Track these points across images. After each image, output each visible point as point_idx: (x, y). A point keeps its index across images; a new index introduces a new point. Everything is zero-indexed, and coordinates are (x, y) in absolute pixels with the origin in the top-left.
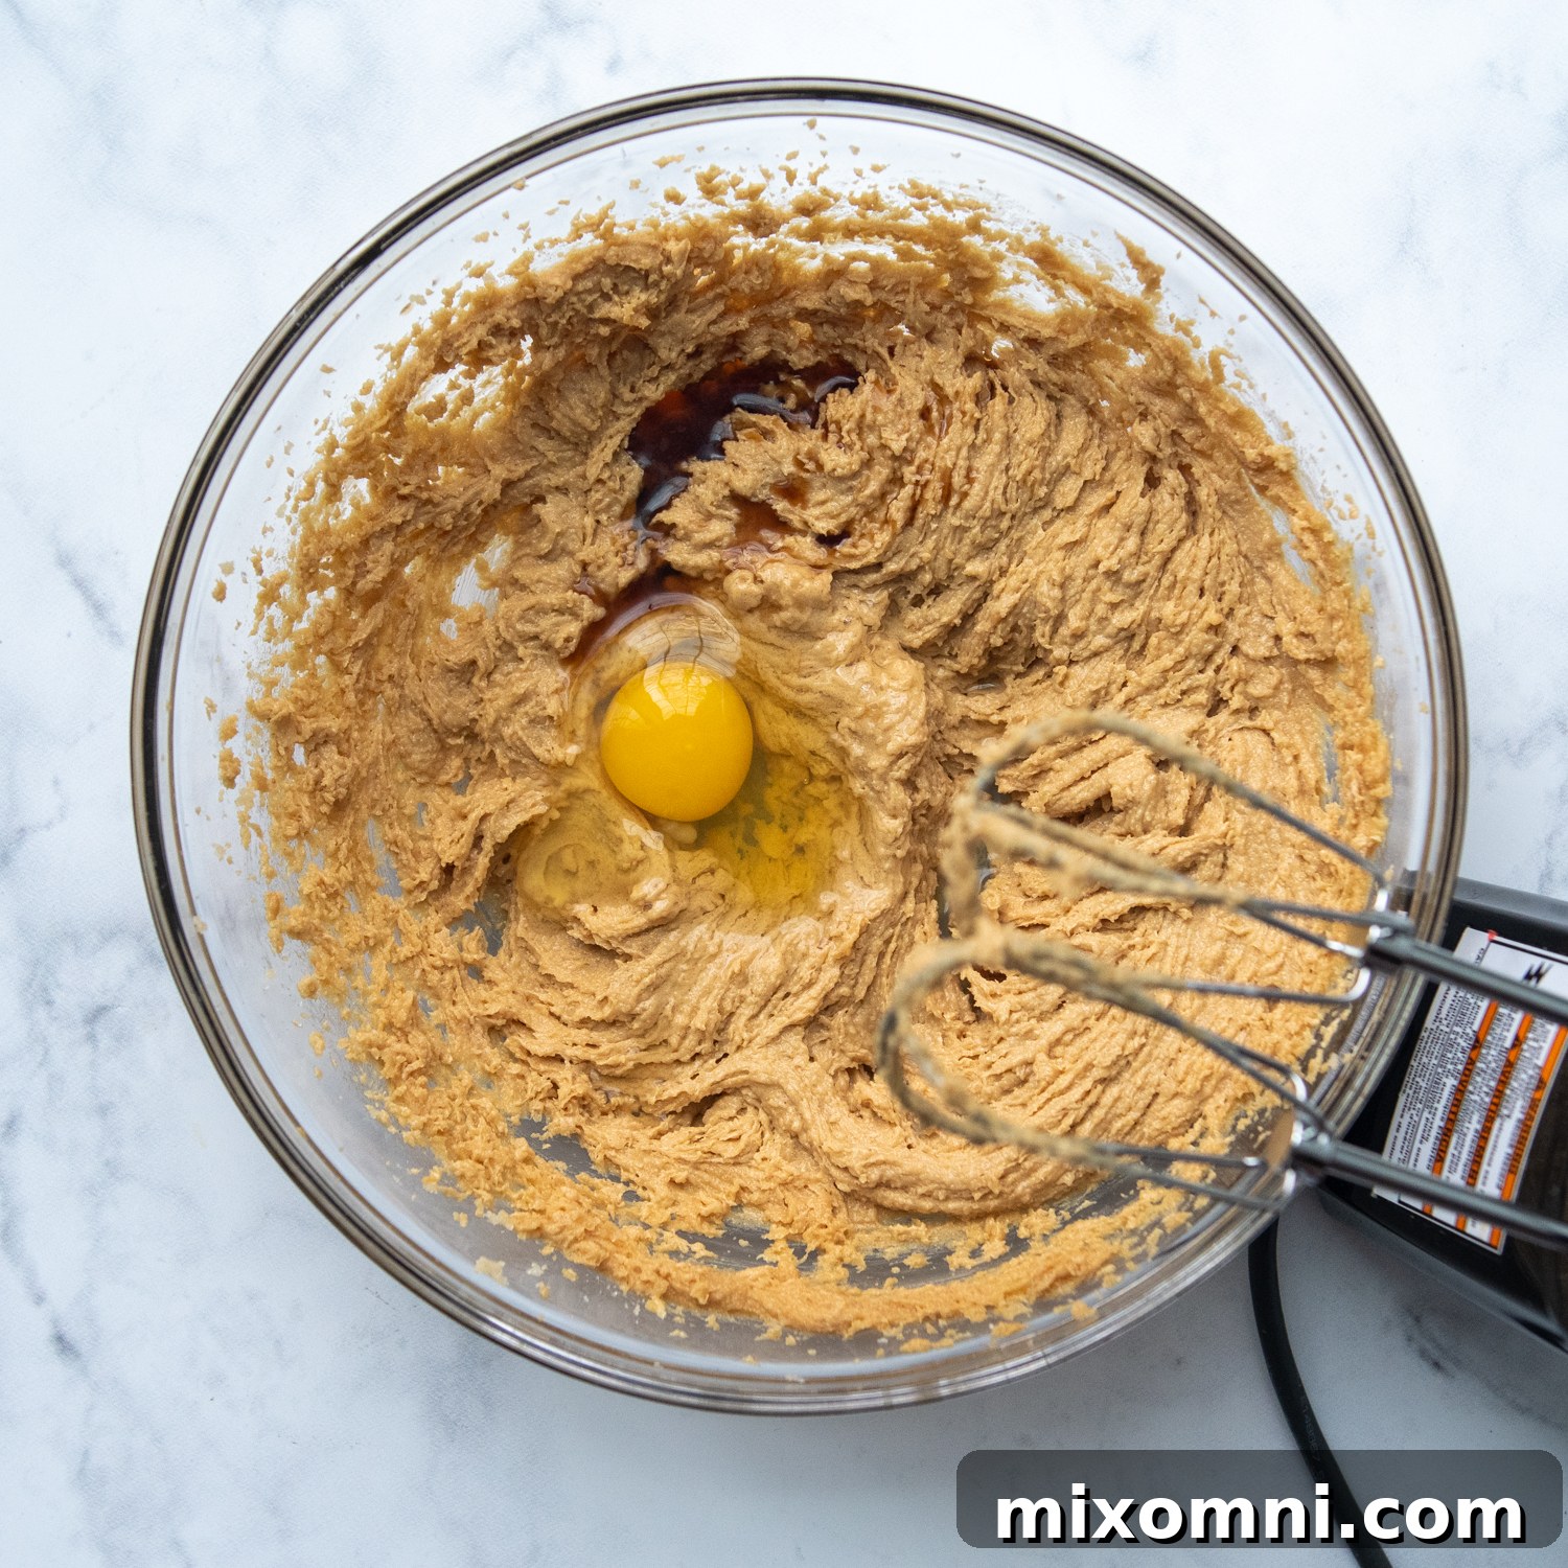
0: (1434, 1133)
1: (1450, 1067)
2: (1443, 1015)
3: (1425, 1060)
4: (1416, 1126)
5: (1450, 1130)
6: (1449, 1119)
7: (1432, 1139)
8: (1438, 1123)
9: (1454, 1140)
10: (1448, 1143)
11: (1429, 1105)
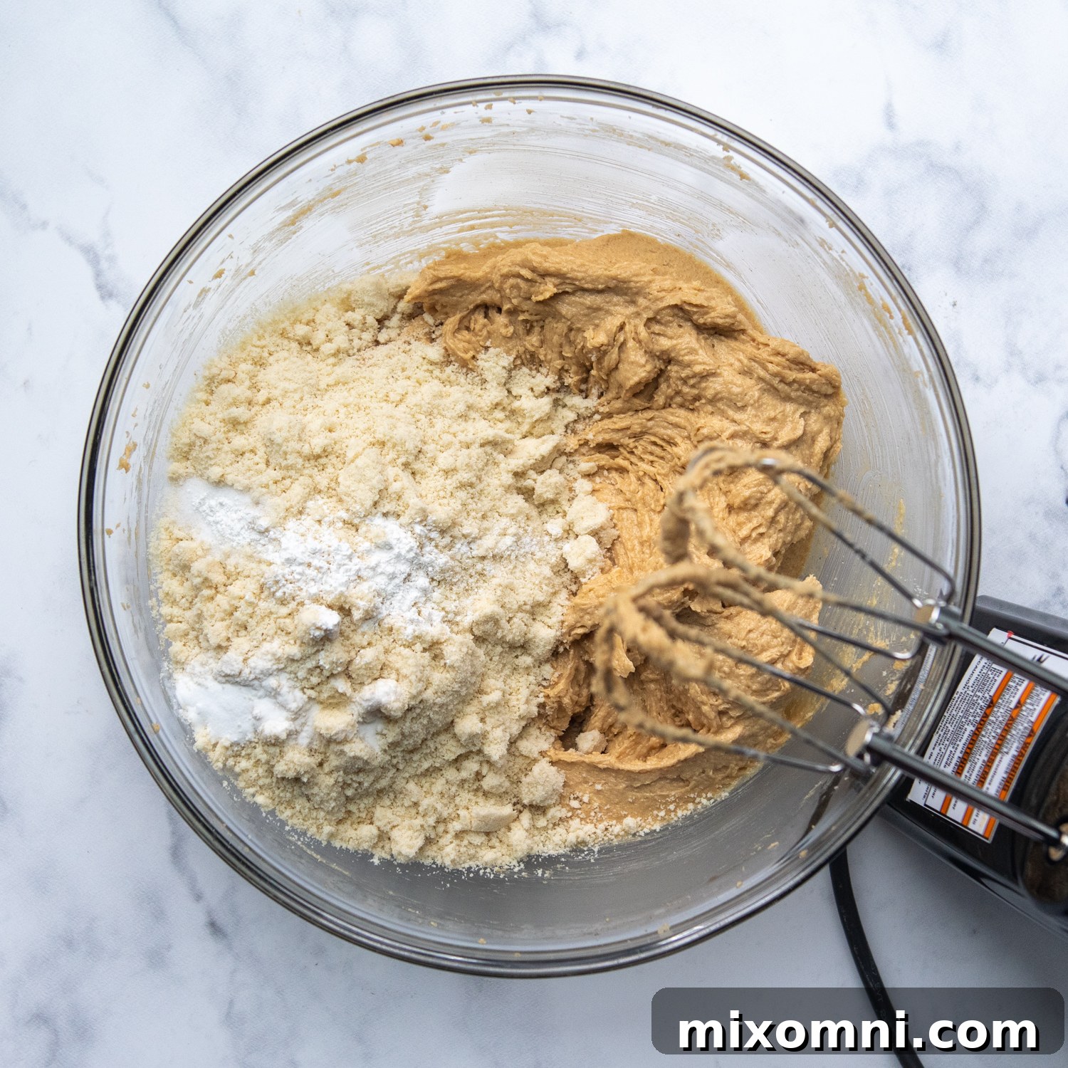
0: (954, 761)
1: (971, 718)
2: (970, 684)
3: (954, 712)
4: (942, 756)
5: (966, 760)
6: (966, 752)
7: (953, 765)
8: (958, 754)
9: (968, 766)
10: (963, 768)
11: (953, 742)
